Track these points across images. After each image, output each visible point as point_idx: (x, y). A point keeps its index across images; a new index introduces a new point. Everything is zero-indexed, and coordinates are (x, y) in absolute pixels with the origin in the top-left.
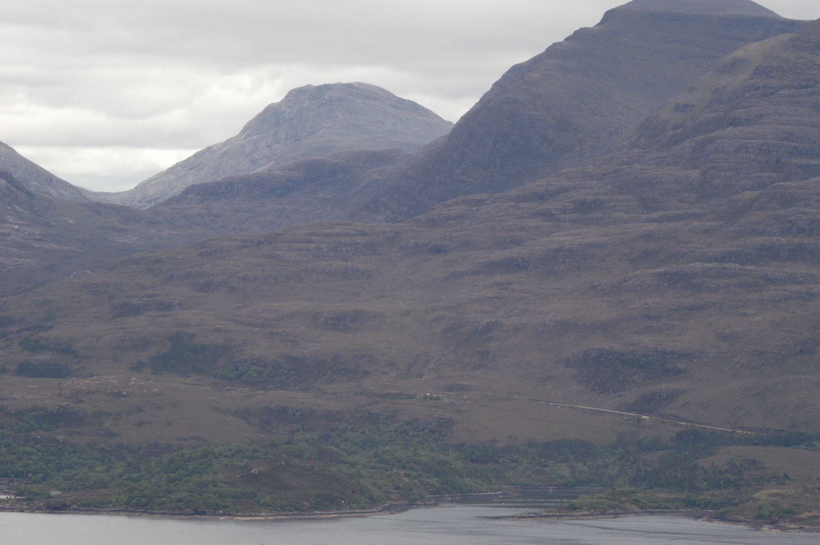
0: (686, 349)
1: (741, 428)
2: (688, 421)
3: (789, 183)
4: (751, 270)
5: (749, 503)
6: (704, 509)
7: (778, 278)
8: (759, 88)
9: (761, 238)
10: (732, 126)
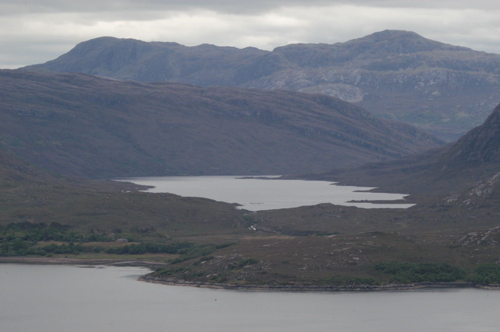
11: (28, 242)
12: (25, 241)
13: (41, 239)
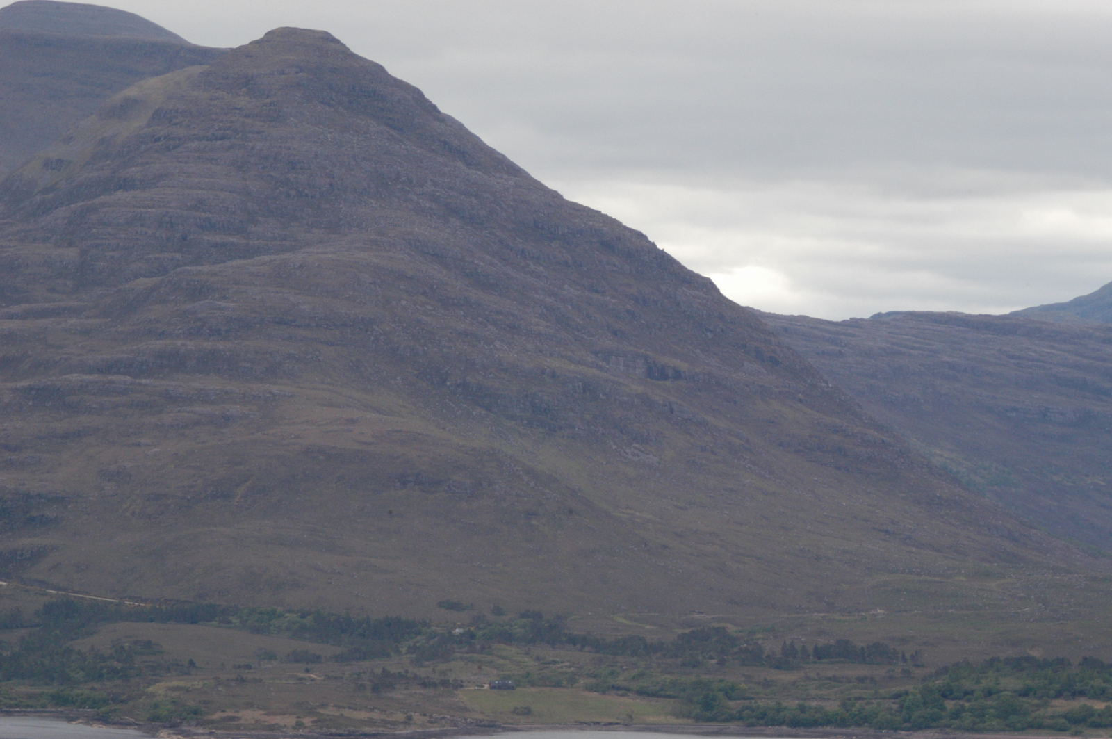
0: (58, 492)
1: (131, 598)
2: (59, 589)
3: (200, 268)
4: (146, 385)
5: (141, 700)
6: (80, 708)
7: (184, 396)
8: (158, 139)
9: (161, 342)
10: (122, 190)
11: (1029, 701)
12: (1024, 699)
13: (1059, 695)
